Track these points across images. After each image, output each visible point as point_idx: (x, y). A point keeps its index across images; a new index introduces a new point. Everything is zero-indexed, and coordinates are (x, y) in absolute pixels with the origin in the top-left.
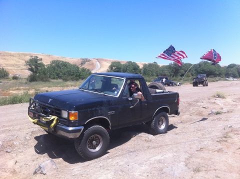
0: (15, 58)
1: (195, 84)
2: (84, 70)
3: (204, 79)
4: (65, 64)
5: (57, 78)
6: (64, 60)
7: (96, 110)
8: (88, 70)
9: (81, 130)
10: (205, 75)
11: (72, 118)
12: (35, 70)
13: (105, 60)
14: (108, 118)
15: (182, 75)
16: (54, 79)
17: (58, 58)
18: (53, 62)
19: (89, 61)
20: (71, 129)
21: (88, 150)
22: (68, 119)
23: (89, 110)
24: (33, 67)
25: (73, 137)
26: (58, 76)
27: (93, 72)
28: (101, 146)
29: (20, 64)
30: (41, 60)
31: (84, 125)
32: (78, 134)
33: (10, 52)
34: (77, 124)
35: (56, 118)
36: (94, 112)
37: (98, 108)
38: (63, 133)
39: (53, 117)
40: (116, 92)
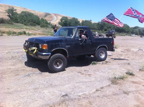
7: (58, 44)
11: (44, 48)
14: (66, 49)
20: (44, 54)
21: (54, 67)
22: (42, 49)
23: (54, 44)
25: (45, 58)
28: (62, 66)
31: (51, 52)
32: (48, 57)
34: (47, 51)
35: (36, 48)
36: (57, 45)
37: (59, 43)
38: (40, 57)
39: (35, 48)
40: (71, 36)
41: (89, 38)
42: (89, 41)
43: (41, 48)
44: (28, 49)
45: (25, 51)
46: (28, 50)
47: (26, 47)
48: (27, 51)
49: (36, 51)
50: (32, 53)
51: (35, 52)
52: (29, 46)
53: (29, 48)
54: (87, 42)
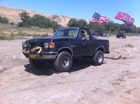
0: (14, 12)
1: (118, 37)
2: (53, 22)
3: (124, 34)
4: (42, 18)
5: (37, 26)
6: (42, 15)
8: (56, 23)
10: (125, 31)
12: (24, 20)
13: (68, 17)
14: (71, 49)
15: (113, 30)
16: (35, 26)
17: (40, 13)
18: (35, 16)
19: (58, 17)
22: (49, 48)
23: (60, 42)
24: (24, 18)
26: (38, 25)
27: (59, 24)
29: (17, 15)
30: (28, 14)
31: (58, 51)
32: (55, 56)
33: (11, 8)
34: (54, 50)
35: (41, 48)
36: (63, 44)
37: (65, 42)
42: (90, 42)
46: (31, 51)
49: (40, 50)
51: (39, 52)
53: (31, 48)
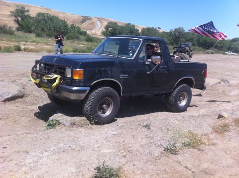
7: (105, 71)
9: (86, 90)
11: (77, 78)
14: (120, 82)
20: (75, 88)
22: (72, 78)
23: (97, 70)
25: (76, 98)
28: (110, 112)
31: (90, 86)
32: (83, 96)
34: (82, 84)
35: (59, 77)
36: (103, 73)
37: (107, 69)
38: (66, 94)
39: (56, 76)
40: (131, 54)
41: (164, 62)
42: (164, 68)
43: (69, 76)
44: (41, 78)
45: (34, 81)
46: (42, 80)
47: (37, 74)
48: (38, 81)
49: (57, 81)
50: (50, 87)
51: (55, 84)
52: (43, 70)
53: (43, 75)
54: (159, 69)
